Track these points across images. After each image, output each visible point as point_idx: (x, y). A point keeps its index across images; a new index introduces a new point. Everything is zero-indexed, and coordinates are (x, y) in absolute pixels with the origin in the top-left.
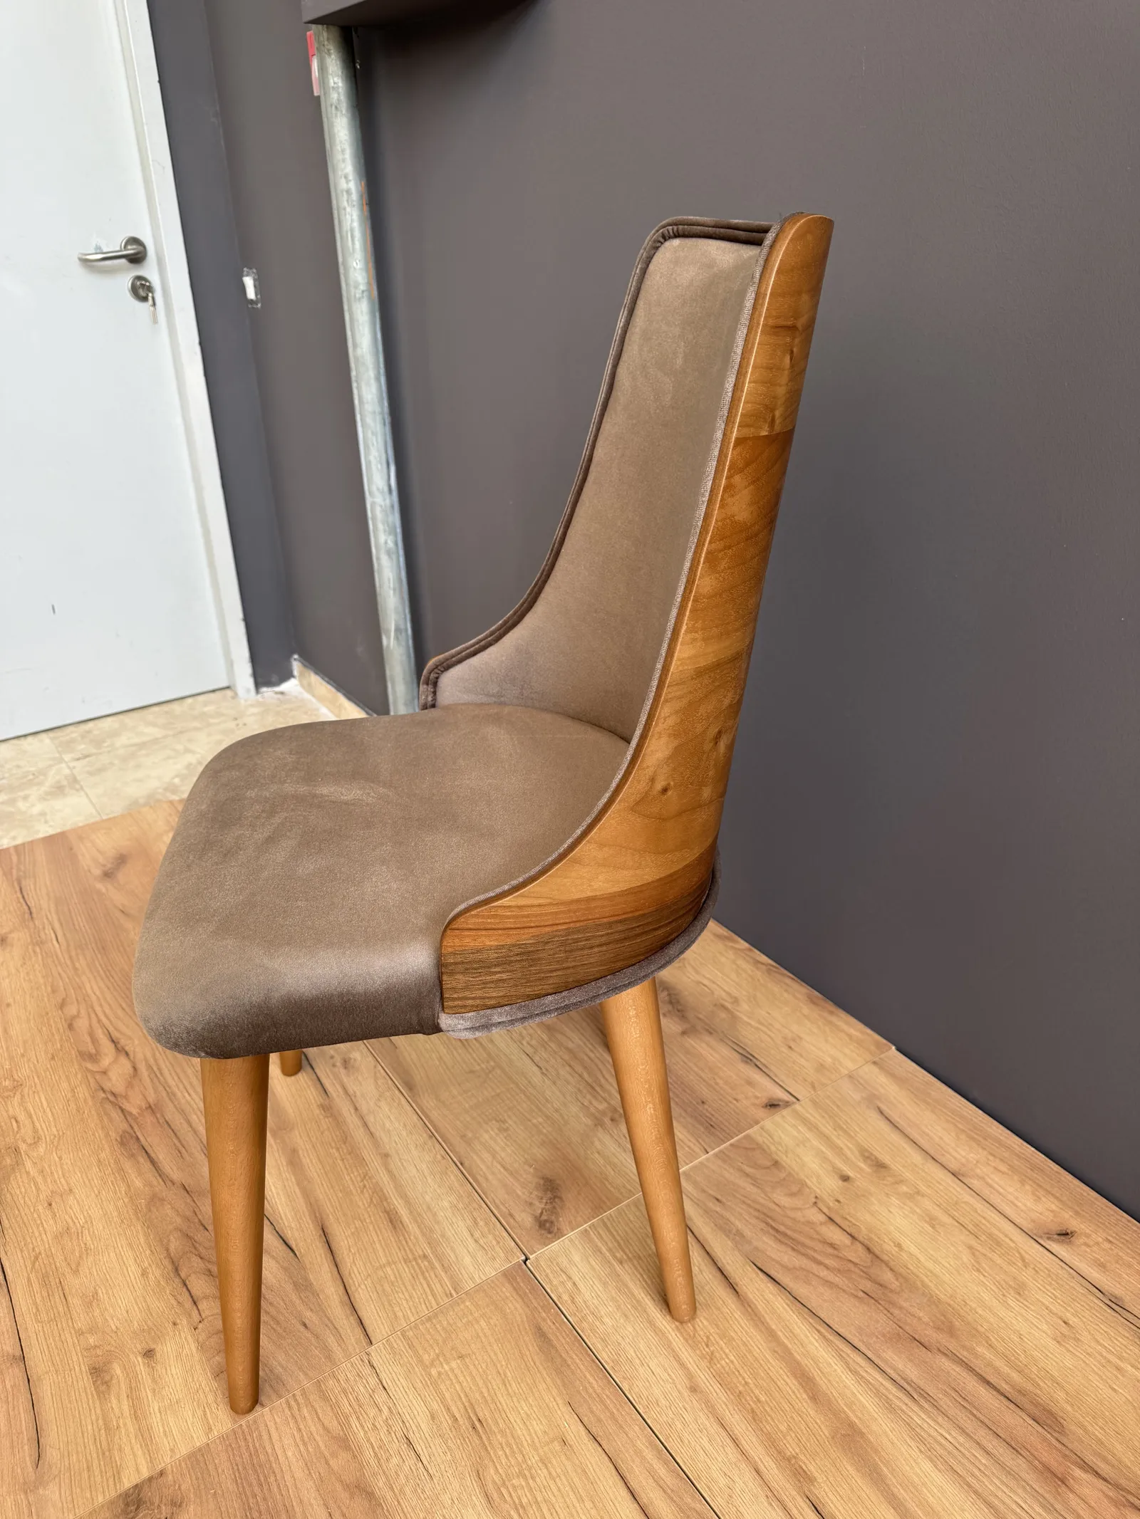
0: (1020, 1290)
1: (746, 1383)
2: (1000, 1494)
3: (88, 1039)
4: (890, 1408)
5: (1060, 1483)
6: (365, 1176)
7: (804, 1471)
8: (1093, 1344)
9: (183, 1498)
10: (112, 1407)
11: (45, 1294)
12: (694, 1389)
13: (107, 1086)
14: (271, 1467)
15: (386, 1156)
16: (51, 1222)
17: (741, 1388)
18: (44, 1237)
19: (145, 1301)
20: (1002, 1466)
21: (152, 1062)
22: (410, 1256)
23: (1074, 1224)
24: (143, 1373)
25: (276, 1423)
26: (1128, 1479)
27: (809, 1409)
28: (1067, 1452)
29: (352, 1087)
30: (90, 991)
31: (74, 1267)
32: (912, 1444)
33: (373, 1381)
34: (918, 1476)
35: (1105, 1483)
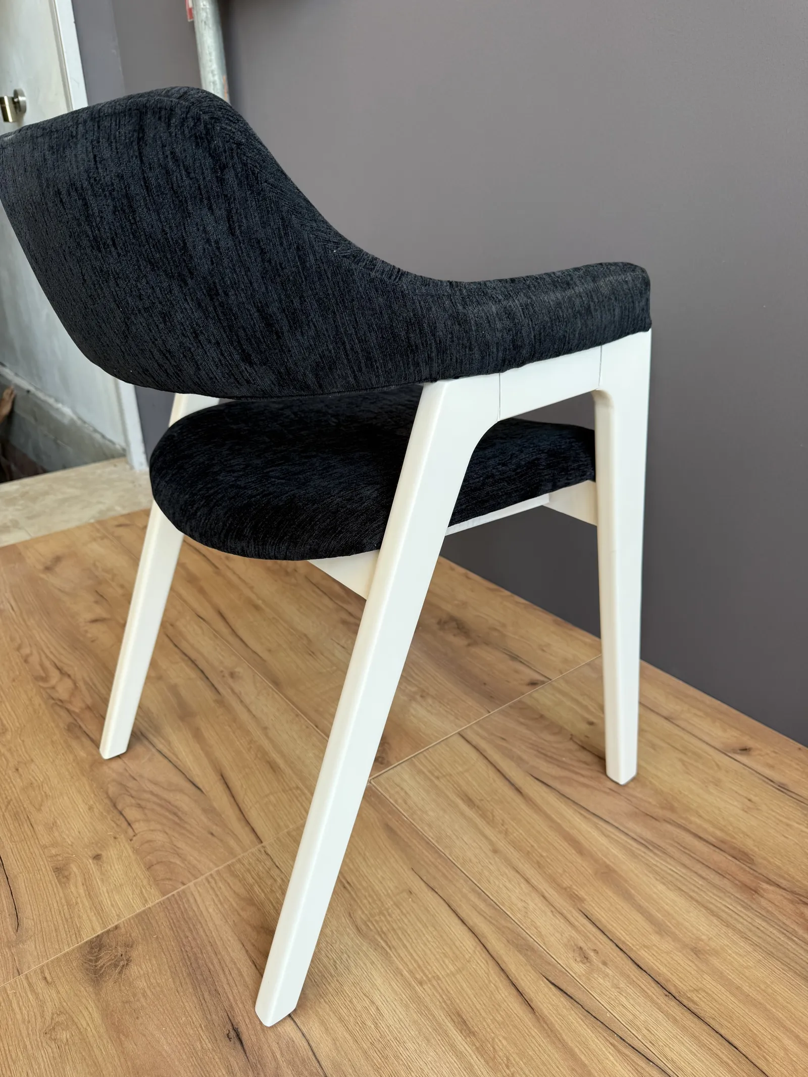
0: (717, 783)
1: (532, 846)
2: (713, 901)
3: (38, 668)
4: (633, 855)
5: (754, 893)
6: (251, 741)
7: (577, 895)
8: (770, 812)
9: (133, 942)
10: (72, 892)
11: (17, 825)
12: (495, 851)
13: (55, 695)
14: (198, 919)
15: (265, 729)
16: (19, 780)
17: (529, 849)
18: (14, 789)
19: (93, 826)
20: (715, 886)
21: (87, 679)
22: (287, 788)
23: (750, 743)
24: (94, 869)
25: (199, 892)
26: (800, 888)
27: (578, 860)
28: (757, 874)
29: (237, 689)
30: (38, 638)
31: (37, 807)
32: (651, 876)
33: (269, 863)
34: (655, 893)
35: (784, 891)
